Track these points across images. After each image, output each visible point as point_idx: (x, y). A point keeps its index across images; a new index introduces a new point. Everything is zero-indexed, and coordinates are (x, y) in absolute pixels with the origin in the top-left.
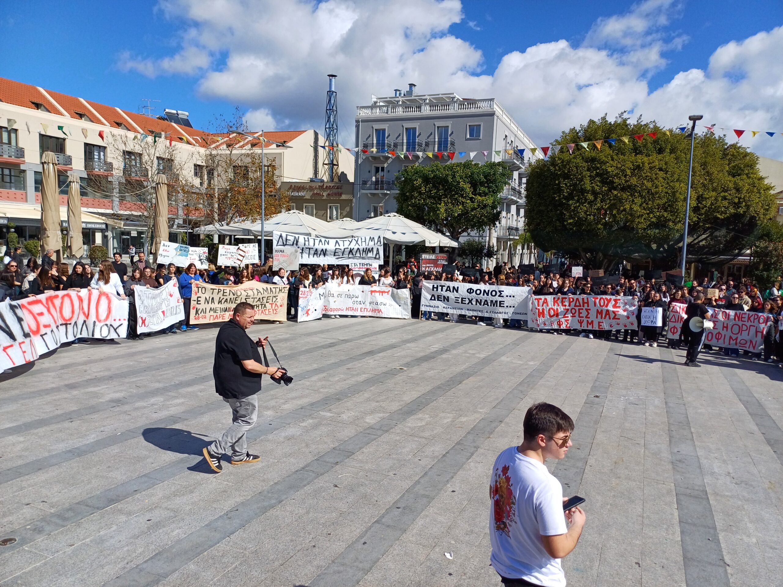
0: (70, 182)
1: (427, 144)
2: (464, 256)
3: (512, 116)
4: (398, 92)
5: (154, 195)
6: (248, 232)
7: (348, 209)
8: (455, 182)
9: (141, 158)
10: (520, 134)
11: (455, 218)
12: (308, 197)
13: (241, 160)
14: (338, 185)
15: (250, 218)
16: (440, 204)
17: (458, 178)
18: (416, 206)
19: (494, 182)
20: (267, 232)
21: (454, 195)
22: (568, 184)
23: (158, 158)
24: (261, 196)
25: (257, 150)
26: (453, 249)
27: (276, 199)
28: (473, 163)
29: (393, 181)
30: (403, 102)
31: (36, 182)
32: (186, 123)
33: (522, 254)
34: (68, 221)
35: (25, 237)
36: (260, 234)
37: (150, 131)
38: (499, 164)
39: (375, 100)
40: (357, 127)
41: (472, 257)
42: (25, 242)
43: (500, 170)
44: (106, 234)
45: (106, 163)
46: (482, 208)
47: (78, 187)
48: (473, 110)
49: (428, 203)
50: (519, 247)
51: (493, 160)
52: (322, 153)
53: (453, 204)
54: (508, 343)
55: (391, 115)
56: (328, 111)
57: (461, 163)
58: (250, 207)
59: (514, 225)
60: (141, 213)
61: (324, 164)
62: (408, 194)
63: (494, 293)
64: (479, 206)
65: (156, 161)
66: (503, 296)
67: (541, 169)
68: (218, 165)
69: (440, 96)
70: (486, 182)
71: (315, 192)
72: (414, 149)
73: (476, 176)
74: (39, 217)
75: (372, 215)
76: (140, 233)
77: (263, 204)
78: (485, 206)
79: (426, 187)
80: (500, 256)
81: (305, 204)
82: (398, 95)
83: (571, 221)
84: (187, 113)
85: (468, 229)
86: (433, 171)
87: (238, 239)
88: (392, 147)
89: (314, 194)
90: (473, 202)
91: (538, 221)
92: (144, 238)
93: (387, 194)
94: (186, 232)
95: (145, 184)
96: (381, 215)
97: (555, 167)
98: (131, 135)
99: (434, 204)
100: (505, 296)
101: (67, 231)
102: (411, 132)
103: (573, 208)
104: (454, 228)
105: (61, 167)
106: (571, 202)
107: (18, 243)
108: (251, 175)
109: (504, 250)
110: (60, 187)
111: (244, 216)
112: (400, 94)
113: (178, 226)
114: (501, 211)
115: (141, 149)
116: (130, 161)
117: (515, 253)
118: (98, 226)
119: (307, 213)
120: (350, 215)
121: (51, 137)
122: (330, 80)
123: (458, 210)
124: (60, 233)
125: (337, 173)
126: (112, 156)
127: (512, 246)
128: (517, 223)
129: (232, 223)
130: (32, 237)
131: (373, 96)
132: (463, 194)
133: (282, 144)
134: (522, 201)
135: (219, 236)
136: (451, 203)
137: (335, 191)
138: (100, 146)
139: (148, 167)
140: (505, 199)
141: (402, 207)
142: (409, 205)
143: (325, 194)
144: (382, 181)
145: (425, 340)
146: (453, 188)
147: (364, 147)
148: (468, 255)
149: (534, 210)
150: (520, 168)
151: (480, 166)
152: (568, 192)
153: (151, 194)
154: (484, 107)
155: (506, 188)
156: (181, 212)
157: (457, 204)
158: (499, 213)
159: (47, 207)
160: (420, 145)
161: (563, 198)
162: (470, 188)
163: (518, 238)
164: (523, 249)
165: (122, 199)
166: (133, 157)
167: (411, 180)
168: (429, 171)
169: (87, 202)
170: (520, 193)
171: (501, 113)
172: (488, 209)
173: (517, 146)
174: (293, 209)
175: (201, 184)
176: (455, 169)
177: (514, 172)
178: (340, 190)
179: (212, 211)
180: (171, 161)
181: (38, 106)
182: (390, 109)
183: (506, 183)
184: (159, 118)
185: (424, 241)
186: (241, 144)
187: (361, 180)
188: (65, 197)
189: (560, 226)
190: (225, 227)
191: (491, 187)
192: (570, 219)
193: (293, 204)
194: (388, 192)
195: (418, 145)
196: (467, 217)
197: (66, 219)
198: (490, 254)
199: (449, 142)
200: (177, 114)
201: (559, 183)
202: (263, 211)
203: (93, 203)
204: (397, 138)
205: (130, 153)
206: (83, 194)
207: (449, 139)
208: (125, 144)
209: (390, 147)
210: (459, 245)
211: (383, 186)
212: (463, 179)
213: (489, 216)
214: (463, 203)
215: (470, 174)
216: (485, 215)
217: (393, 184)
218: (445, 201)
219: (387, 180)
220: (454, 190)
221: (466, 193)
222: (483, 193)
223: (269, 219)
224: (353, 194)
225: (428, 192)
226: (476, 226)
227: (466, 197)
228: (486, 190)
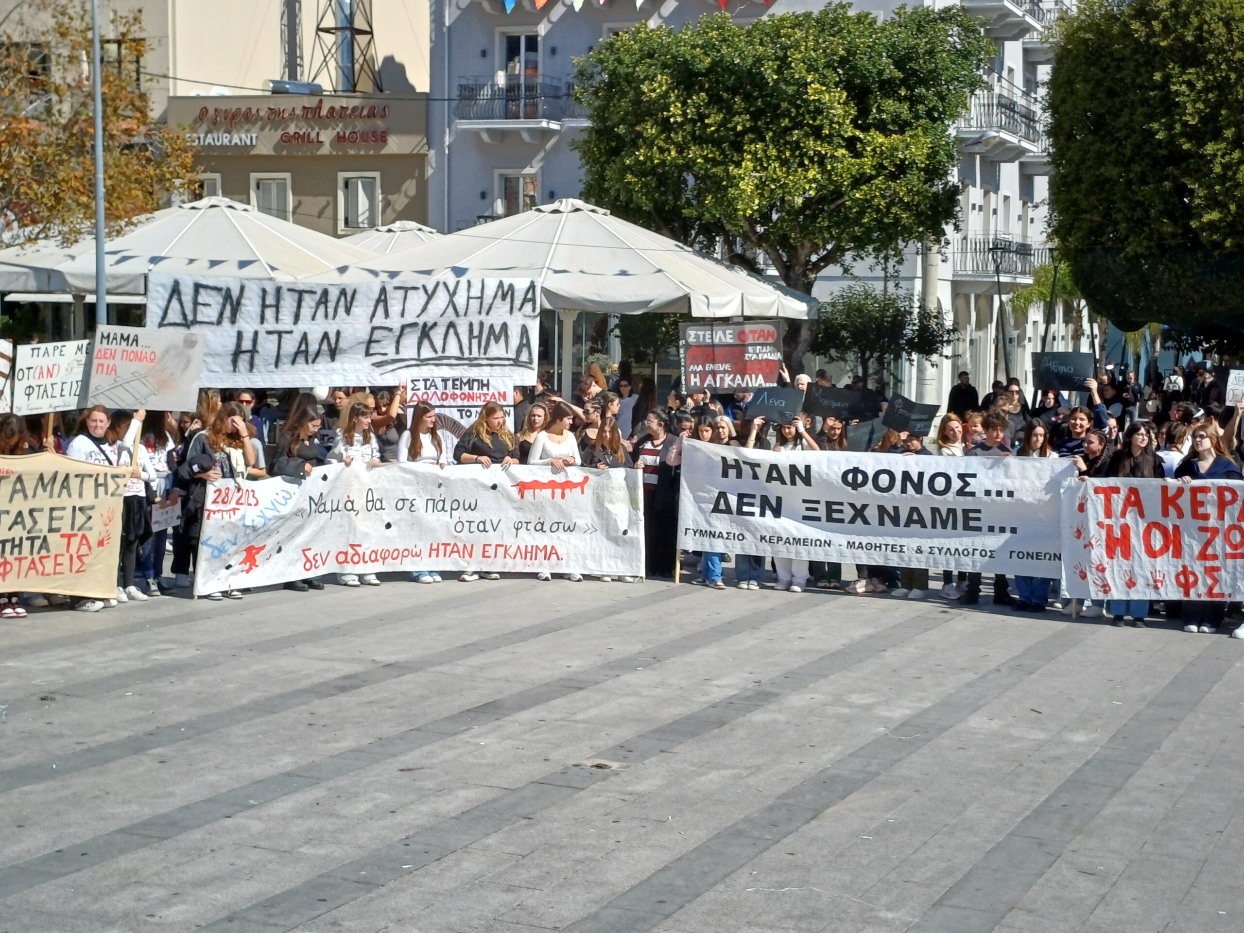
6: (50, 278)
7: (411, 188)
8: (788, 83)
11: (794, 212)
12: (264, 149)
13: (20, 22)
14: (372, 102)
15: (55, 230)
16: (738, 165)
17: (799, 70)
18: (653, 171)
19: (929, 79)
20: (115, 277)
21: (787, 130)
22: (1200, 85)
24: (93, 147)
27: (149, 160)
28: (851, 13)
29: (567, 84)
36: (91, 285)
43: (954, 36)
46: (893, 177)
49: (694, 161)
51: (926, 3)
53: (784, 163)
54: (993, 665)
57: (808, 15)
58: (56, 188)
59: (1013, 233)
61: (319, 29)
62: (621, 129)
63: (940, 483)
64: (879, 168)
66: (973, 494)
67: (1100, 33)
70: (904, 82)
71: (292, 129)
73: (863, 62)
75: (499, 207)
77: (101, 176)
78: (902, 168)
79: (684, 103)
80: (964, 347)
81: (254, 176)
83: (1215, 215)
85: (843, 251)
86: (707, 47)
87: (16, 304)
89: (286, 139)
90: (858, 155)
91: (1097, 218)
93: (547, 133)
97: (1148, 24)
99: (715, 163)
100: (980, 494)
103: (1218, 169)
104: (792, 250)
106: (1210, 148)
108: (56, 76)
109: (981, 325)
111: (34, 222)
114: (965, 184)
119: (264, 208)
120: (417, 212)
123: (805, 186)
125: (369, 62)
127: (1008, 309)
132: (820, 128)
134: (1040, 148)
136: (778, 158)
137: (360, 126)
140: (978, 142)
141: (603, 178)
143: (327, 136)
144: (530, 88)
145: (691, 658)
146: (784, 105)
148: (848, 348)
149: (1078, 180)
150: (1028, 29)
151: (879, 23)
152: (1198, 112)
155: (977, 102)
157: (801, 165)
158: (952, 194)
161: (1182, 134)
162: (846, 103)
163: (1028, 280)
167: (632, 80)
168: (694, 47)
170: (1027, 116)
172: (914, 178)
174: (213, 193)
176: (788, 37)
177: (1006, 43)
178: (379, 120)
183: (974, 84)
185: (686, 299)
187: (456, 83)
189: (1174, 236)
191: (921, 99)
192: (1210, 208)
193: (209, 175)
194: (554, 126)
196: (838, 209)
201: (1167, 78)
202: (102, 204)
210: (808, 314)
211: (535, 105)
212: (816, 70)
213: (918, 205)
214: (821, 160)
215: (842, 52)
216: (901, 200)
217: (568, 95)
218: (755, 154)
219: (548, 81)
220: (786, 114)
221: (832, 122)
222: (894, 122)
223: (119, 233)
224: (428, 134)
225: (693, 122)
226: (871, 241)
227: (830, 136)
228: (904, 110)
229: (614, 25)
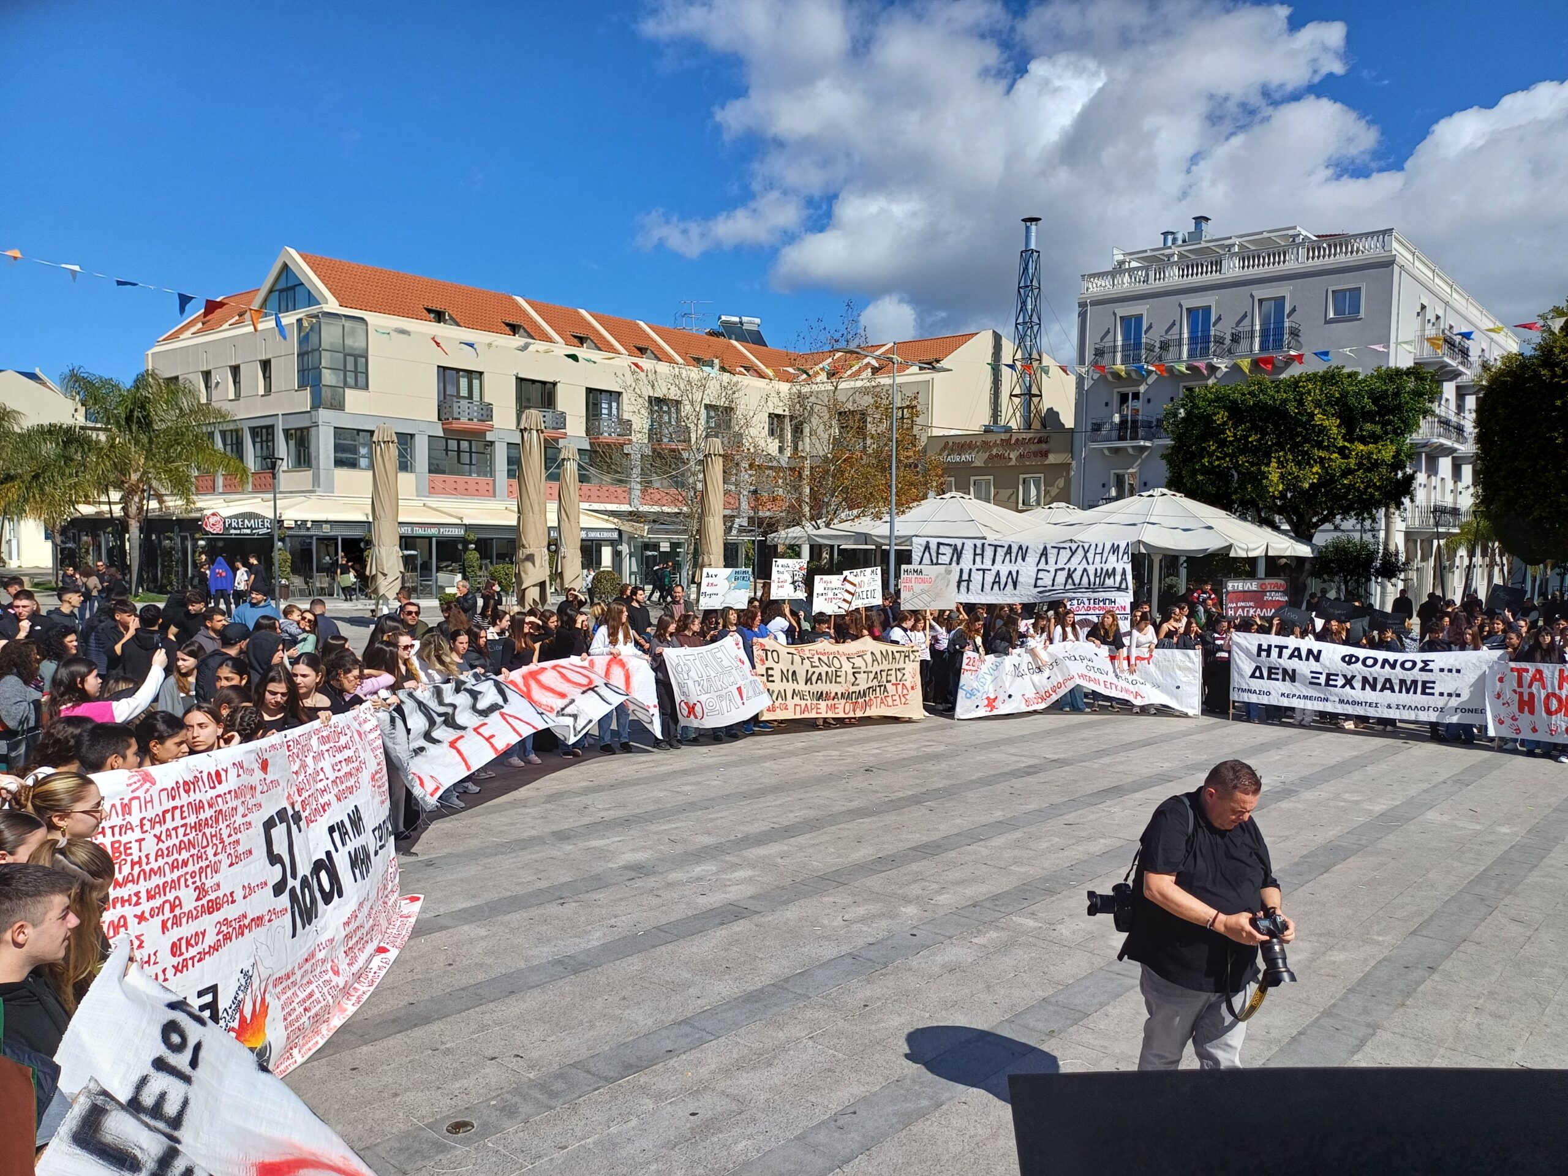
0: (563, 460)
1: (1236, 339)
2: (1325, 576)
3: (1436, 264)
4: (1170, 238)
5: (701, 476)
6: (866, 538)
7: (1061, 482)
8: (1302, 415)
9: (678, 411)
10: (1459, 301)
11: (1303, 493)
12: (978, 463)
13: (854, 402)
14: (1039, 435)
15: (869, 511)
16: (1268, 465)
17: (1309, 407)
18: (1213, 471)
19: (1395, 410)
20: (900, 536)
21: (1301, 444)
23: (707, 407)
24: (890, 467)
25: (884, 380)
26: (1300, 560)
27: (918, 472)
28: (1344, 372)
29: (1158, 420)
30: (1181, 256)
31: (510, 462)
32: (756, 339)
33: (1469, 567)
34: (559, 528)
35: (491, 558)
36: (887, 542)
37: (694, 359)
38: (1409, 372)
39: (1121, 257)
40: (1083, 316)
41: (1345, 577)
42: (491, 568)
44: (619, 548)
45: (620, 421)
46: (1369, 470)
47: (576, 467)
48: (1342, 259)
49: (1240, 465)
50: (1462, 552)
51: (1392, 364)
52: (1008, 377)
53: (1298, 464)
55: (1154, 285)
56: (1022, 291)
57: (1315, 375)
58: (871, 490)
59: (1448, 501)
60: (677, 510)
61: (1011, 395)
62: (1193, 447)
63: (1408, 665)
64: (1360, 465)
65: (703, 411)
66: (1431, 671)
68: (811, 413)
69: (1265, 235)
70: (1378, 413)
71: (994, 452)
72: (1205, 352)
73: (1352, 401)
74: (514, 522)
75: (1114, 494)
76: (675, 545)
77: (894, 482)
78: (1376, 465)
79: (1235, 429)
80: (1412, 574)
81: (972, 478)
82: (1169, 243)
84: (758, 321)
85: (1335, 515)
86: (1251, 395)
87: (845, 550)
88: (1157, 350)
89: (991, 458)
90: (1345, 457)
91: (1511, 493)
92: (681, 555)
93: (1144, 448)
94: (754, 541)
95: (685, 455)
96: (1132, 495)
98: (663, 368)
99: (1252, 464)
100: (1437, 671)
101: (556, 545)
102: (1199, 317)
104: (1301, 517)
105: (550, 433)
107: (481, 568)
108: (871, 428)
109: (1424, 559)
110: (547, 469)
111: (859, 507)
112: (1174, 240)
113: (740, 531)
114: (1415, 472)
115: (679, 393)
116: (661, 417)
117: (1452, 566)
118: (606, 535)
119: (978, 497)
120: (1065, 497)
121: (533, 382)
122: (1028, 229)
123: (1310, 476)
124: (546, 550)
125: (1038, 412)
126: (631, 408)
127: (1444, 551)
128: (1455, 499)
129: (836, 521)
130: (501, 557)
131: (1115, 252)
132: (1323, 441)
133: (931, 365)
134: (1468, 448)
135: (812, 547)
136: (1293, 460)
137: (1034, 448)
138: (610, 392)
139: (692, 426)
140: (1425, 446)
141: (1180, 474)
142: (1195, 472)
143: (1013, 455)
144: (1134, 422)
146: (1299, 428)
147: (1096, 355)
149: (1497, 469)
150: (1460, 374)
151: (1360, 378)
153: (694, 474)
154: (1369, 250)
155: (1425, 421)
156: (744, 505)
157: (1308, 463)
158: (1411, 478)
159: (527, 507)
160: (1220, 341)
162: (1338, 427)
163: (1457, 530)
164: (1471, 555)
165: (647, 485)
166: (665, 408)
168: (1242, 395)
169: (589, 493)
170: (1460, 429)
171: (1410, 257)
172: (1384, 470)
173: (1451, 327)
174: (951, 491)
175: (781, 450)
176: (1302, 387)
177: (1445, 384)
178: (1044, 446)
179: (799, 500)
180: (729, 410)
181: (514, 329)
182: (1152, 274)
183: (1426, 412)
184: (710, 334)
185: (1230, 546)
186: (854, 369)
187: (1090, 422)
188: (555, 485)
190: (824, 531)
191: (1390, 422)
193: (950, 480)
194: (1148, 444)
195: (1215, 342)
196: (1332, 489)
197: (556, 524)
198: (1390, 569)
199: (1287, 331)
200: (741, 323)
202: (894, 497)
203: (598, 493)
204: (1167, 331)
205: (659, 401)
206: (583, 479)
207: (1287, 324)
208: (653, 386)
209: (1153, 351)
210: (1313, 552)
211: (1137, 433)
212: (1320, 407)
213: (1386, 486)
214: (1322, 460)
215: (1337, 395)
216: (1375, 484)
217: (1157, 426)
218: (1279, 457)
219: (1145, 418)
220: (1299, 434)
221: (1329, 438)
222: (1370, 437)
223: (903, 512)
224: (1072, 452)
225: (1239, 440)
226: (1354, 509)
227: (1328, 446)
228: (1378, 429)
229: (1189, 384)
